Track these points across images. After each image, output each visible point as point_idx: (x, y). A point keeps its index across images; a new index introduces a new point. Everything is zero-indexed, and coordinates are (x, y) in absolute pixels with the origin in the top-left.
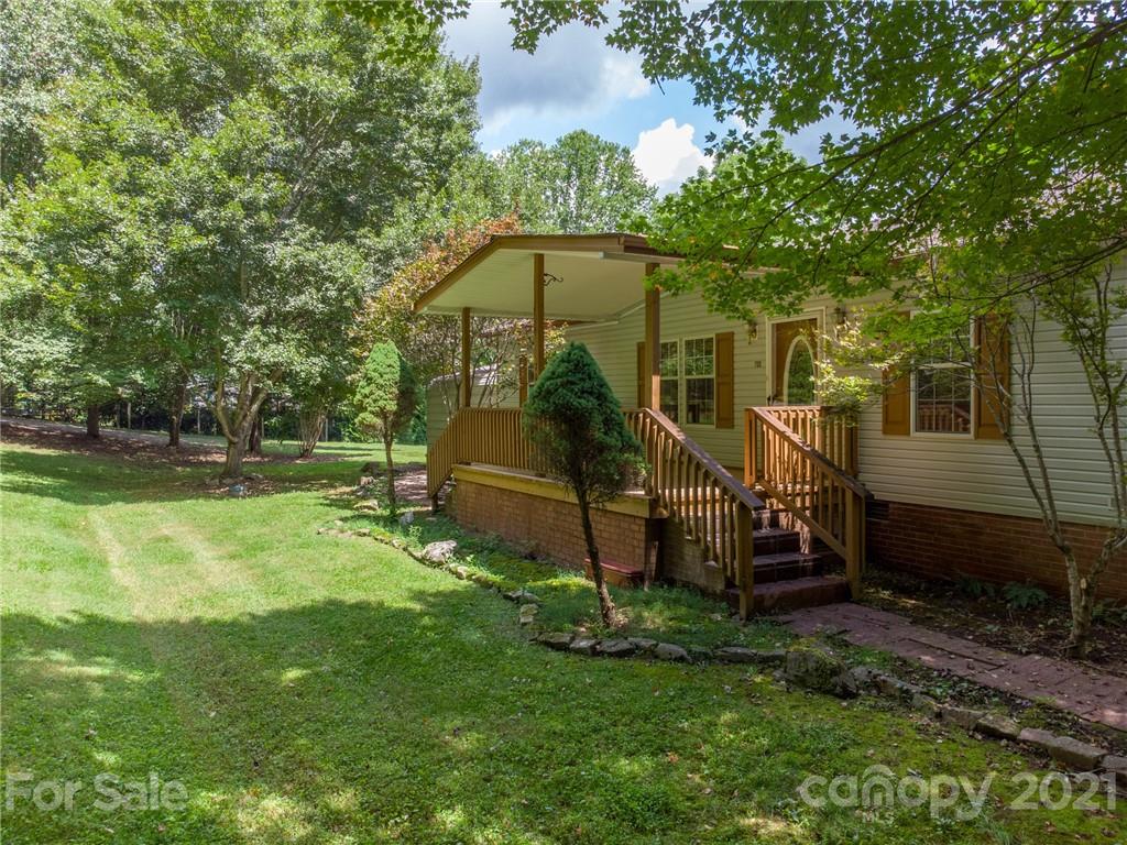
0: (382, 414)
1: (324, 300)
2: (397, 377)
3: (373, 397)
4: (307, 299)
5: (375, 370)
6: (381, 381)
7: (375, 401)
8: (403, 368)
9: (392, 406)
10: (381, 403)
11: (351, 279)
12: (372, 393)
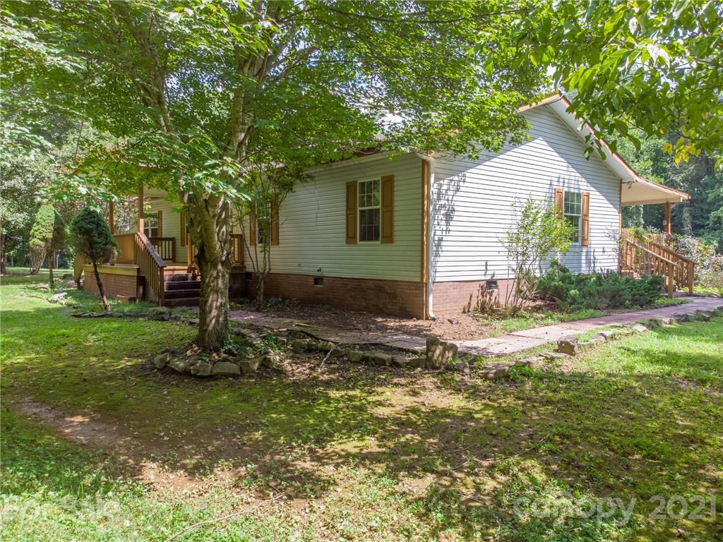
0: (44, 239)
1: (25, 183)
2: (53, 222)
3: (40, 231)
4: (17, 182)
5: (41, 218)
6: (44, 224)
7: (40, 233)
8: (57, 217)
9: (50, 236)
10: (44, 234)
11: (42, 173)
12: (39, 229)
